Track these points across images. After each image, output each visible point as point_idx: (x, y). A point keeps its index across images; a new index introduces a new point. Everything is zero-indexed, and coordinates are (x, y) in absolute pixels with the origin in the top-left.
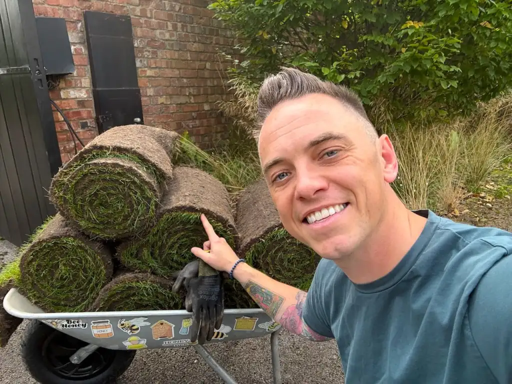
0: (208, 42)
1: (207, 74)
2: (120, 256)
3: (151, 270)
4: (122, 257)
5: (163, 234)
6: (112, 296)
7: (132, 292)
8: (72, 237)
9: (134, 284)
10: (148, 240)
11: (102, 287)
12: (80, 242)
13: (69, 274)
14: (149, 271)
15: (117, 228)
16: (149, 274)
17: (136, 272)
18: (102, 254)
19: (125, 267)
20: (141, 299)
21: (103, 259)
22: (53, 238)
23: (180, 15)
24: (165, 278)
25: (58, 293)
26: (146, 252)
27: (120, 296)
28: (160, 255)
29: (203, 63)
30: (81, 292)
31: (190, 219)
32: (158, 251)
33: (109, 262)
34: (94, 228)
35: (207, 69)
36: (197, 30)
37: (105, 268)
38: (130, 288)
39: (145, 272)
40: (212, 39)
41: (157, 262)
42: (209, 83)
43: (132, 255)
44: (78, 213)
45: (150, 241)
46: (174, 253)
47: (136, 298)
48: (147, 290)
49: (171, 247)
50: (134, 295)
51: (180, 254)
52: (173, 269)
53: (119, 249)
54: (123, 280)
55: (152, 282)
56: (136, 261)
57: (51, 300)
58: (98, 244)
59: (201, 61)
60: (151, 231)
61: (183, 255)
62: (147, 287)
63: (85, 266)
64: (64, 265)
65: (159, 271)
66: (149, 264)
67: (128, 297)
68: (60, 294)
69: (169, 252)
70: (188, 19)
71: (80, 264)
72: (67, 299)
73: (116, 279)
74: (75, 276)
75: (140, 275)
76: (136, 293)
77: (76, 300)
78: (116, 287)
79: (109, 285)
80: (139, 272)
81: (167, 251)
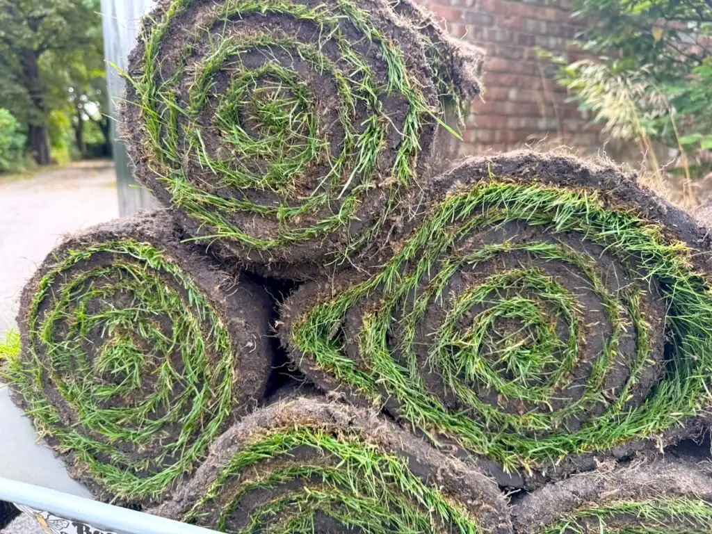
0: (516, 55)
1: (509, 108)
2: (287, 331)
3: (383, 400)
4: (294, 337)
5: (436, 268)
6: (245, 467)
7: (311, 467)
8: (150, 239)
9: (319, 440)
10: (382, 284)
11: (222, 430)
12: (170, 260)
13: (132, 367)
14: (376, 401)
15: (279, 216)
16: (374, 414)
17: (331, 398)
18: (233, 311)
19: (298, 373)
20: (340, 503)
21: (232, 329)
22: (100, 236)
23: (473, 14)
24: (429, 442)
25: (103, 423)
26: (370, 329)
27: (269, 473)
28: (421, 350)
29: (504, 90)
30: (166, 434)
31: (554, 210)
32: (411, 335)
33: (250, 344)
34: (209, 207)
35: (511, 101)
36: (498, 37)
37: (239, 365)
38: (304, 452)
39: (363, 402)
40: (522, 50)
41: (406, 374)
42: (511, 123)
43: (323, 331)
44: (164, 147)
45: (388, 288)
46: (471, 349)
47: (322, 495)
48: (360, 471)
49: (462, 324)
50: (316, 479)
51: (496, 357)
52: (461, 412)
53: (287, 306)
54: (285, 415)
55: (381, 443)
56: (334, 356)
57: (84, 440)
58: (224, 276)
59: (501, 85)
60: (396, 251)
61: (505, 364)
62: (363, 460)
63: (177, 346)
64: (121, 330)
65: (411, 410)
66: (377, 376)
67: (297, 482)
68: (109, 427)
69: (453, 342)
70: (485, 19)
71: (166, 338)
72: (125, 446)
73: (268, 411)
74: (149, 375)
75: (342, 411)
76: (325, 476)
77: (149, 455)
78: (258, 439)
79: (241, 426)
80: (342, 400)
81: (445, 337)
